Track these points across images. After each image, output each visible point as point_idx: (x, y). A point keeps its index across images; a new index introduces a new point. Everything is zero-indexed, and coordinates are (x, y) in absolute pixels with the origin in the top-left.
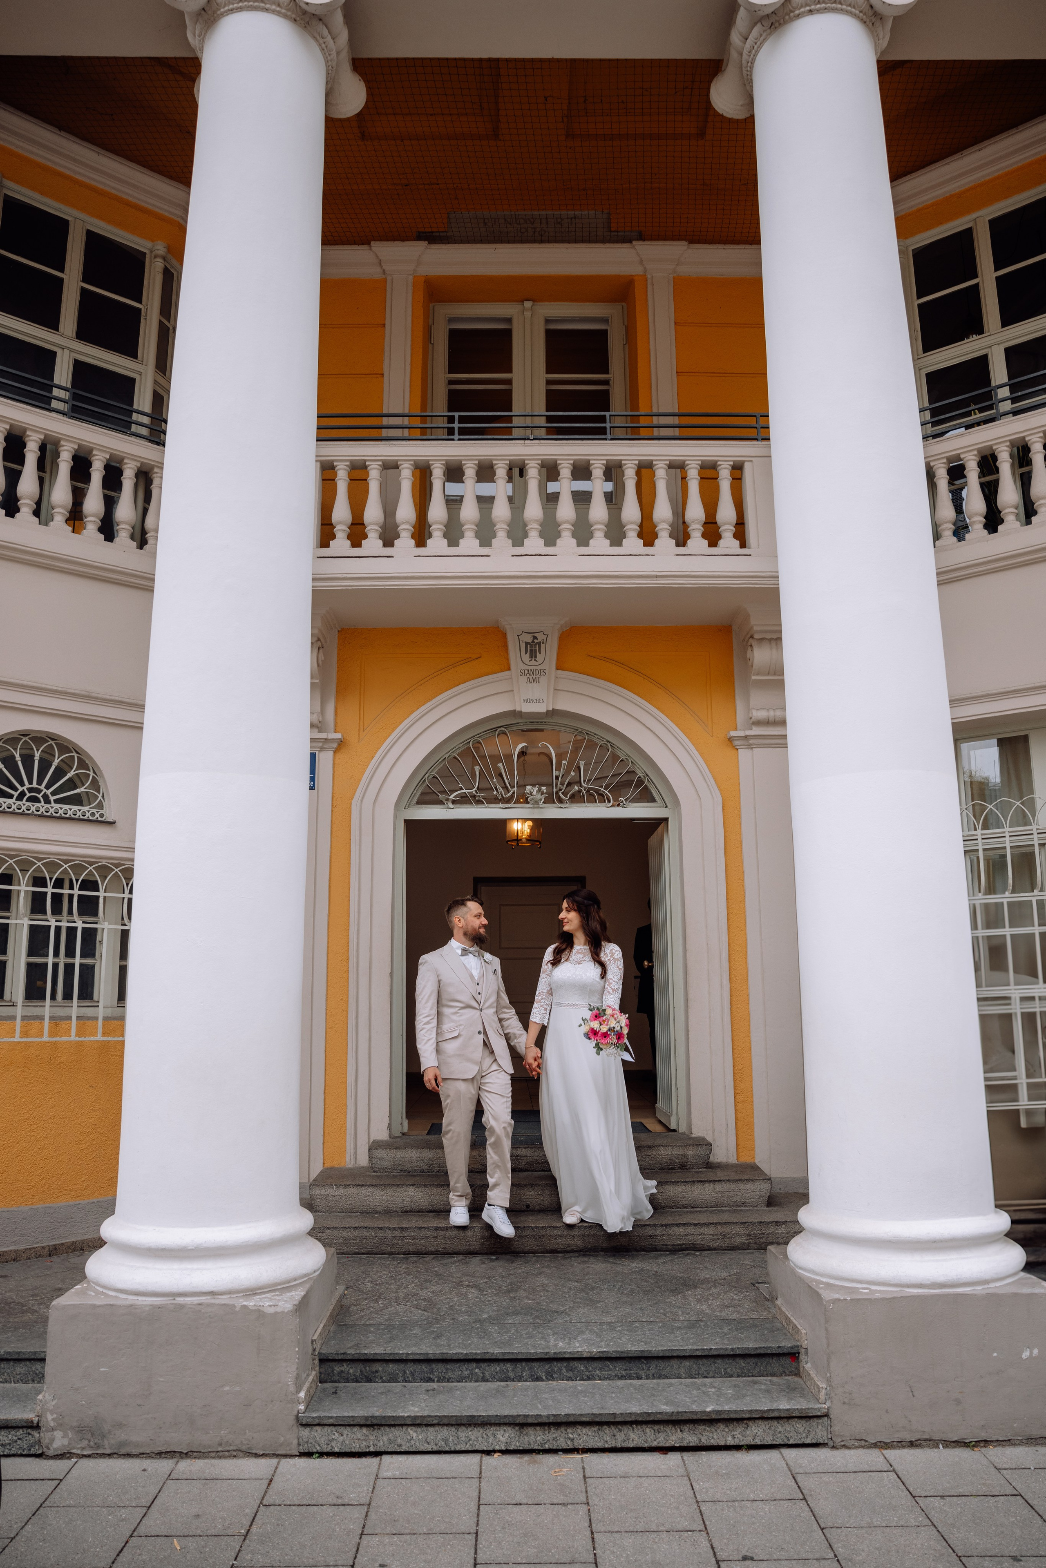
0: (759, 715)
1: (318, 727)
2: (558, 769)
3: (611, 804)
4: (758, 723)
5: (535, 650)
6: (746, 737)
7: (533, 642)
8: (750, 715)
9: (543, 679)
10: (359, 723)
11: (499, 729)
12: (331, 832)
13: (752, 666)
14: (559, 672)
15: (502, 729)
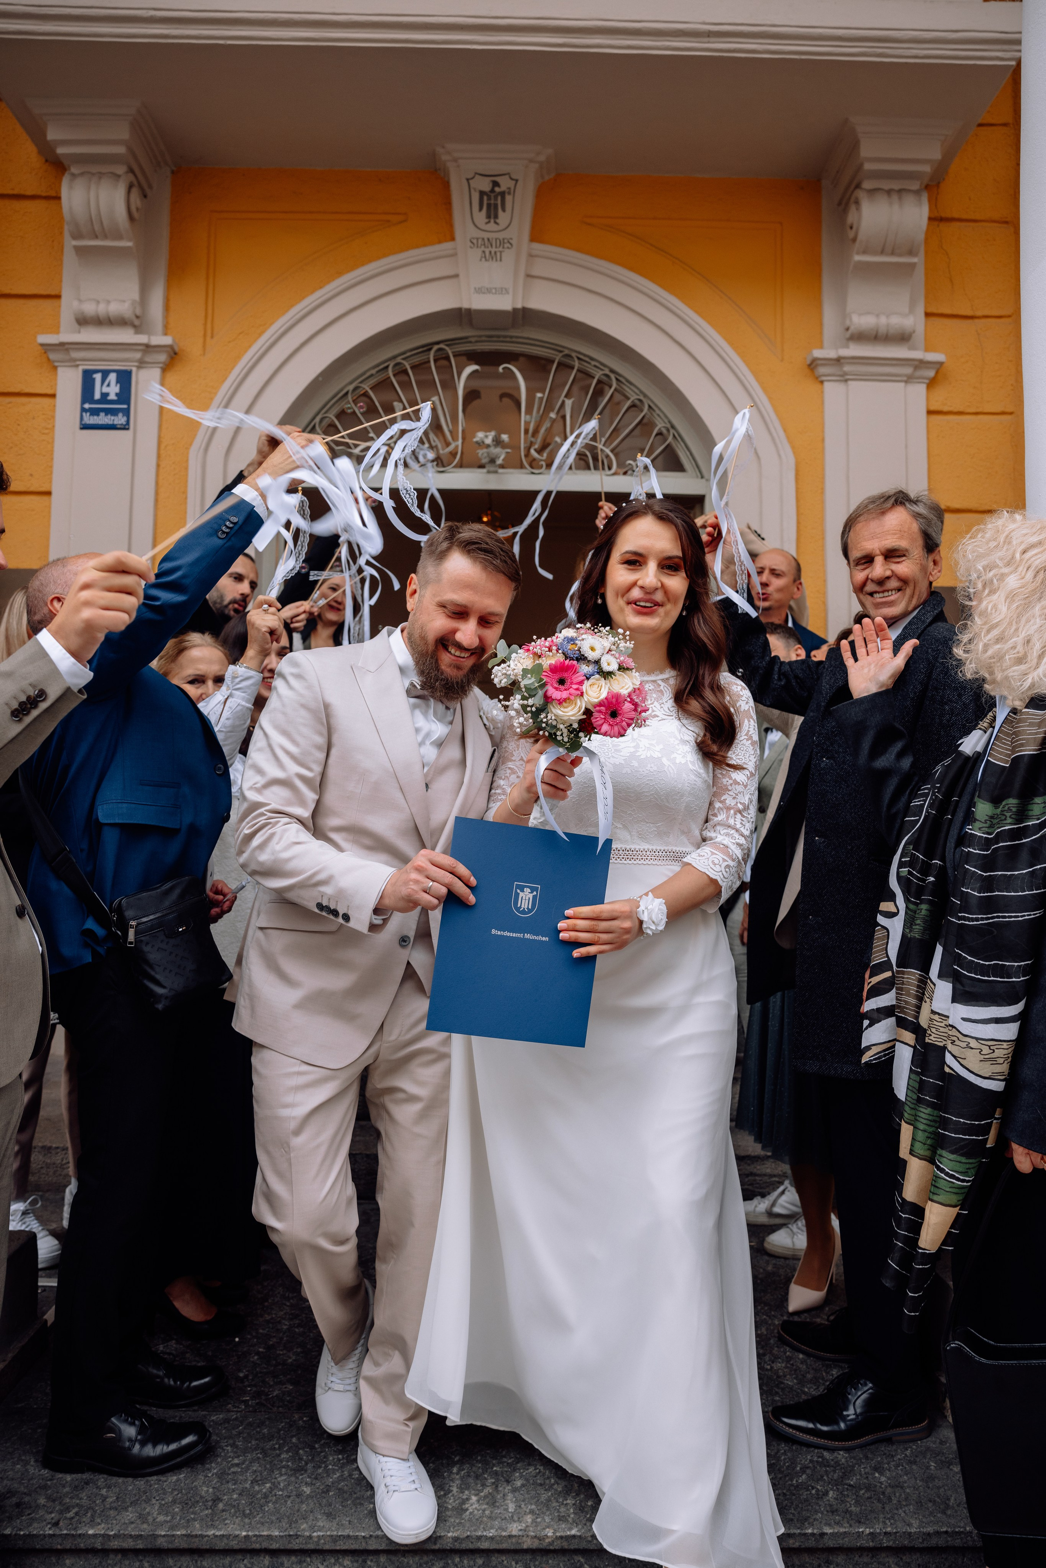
0: (862, 321)
1: (135, 326)
2: (529, 411)
3: (613, 471)
4: (860, 337)
5: (496, 206)
6: (839, 361)
7: (492, 191)
8: (848, 323)
9: (508, 256)
10: (205, 324)
11: (436, 347)
12: (156, 501)
13: (854, 240)
14: (536, 245)
15: (442, 346)
